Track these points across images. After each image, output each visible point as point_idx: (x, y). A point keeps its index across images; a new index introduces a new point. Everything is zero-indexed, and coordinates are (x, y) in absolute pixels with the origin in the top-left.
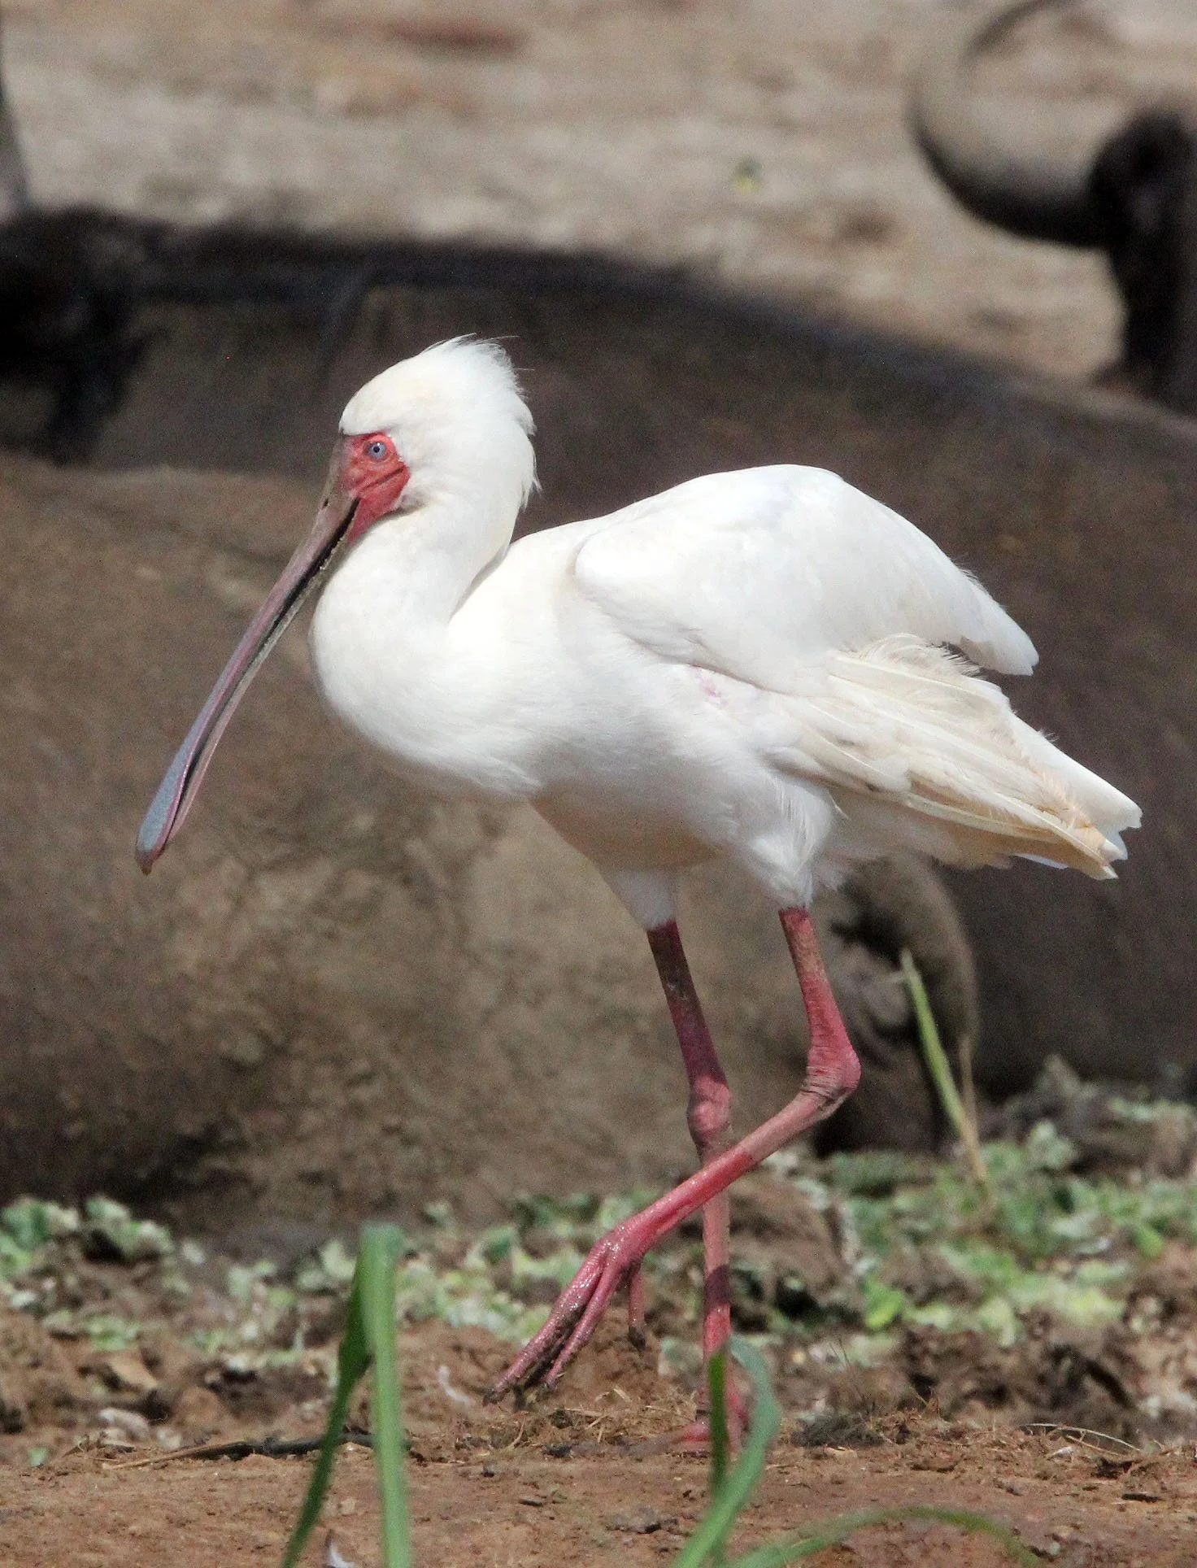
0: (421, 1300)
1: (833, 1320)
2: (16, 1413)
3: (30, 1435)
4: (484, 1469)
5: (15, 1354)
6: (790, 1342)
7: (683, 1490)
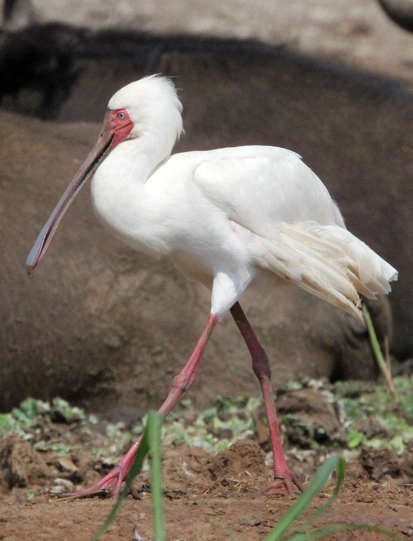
0: (178, 437)
1: (336, 444)
2: (23, 480)
3: (28, 489)
4: (194, 502)
5: (23, 457)
6: (319, 453)
7: (269, 509)
